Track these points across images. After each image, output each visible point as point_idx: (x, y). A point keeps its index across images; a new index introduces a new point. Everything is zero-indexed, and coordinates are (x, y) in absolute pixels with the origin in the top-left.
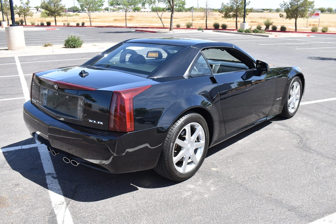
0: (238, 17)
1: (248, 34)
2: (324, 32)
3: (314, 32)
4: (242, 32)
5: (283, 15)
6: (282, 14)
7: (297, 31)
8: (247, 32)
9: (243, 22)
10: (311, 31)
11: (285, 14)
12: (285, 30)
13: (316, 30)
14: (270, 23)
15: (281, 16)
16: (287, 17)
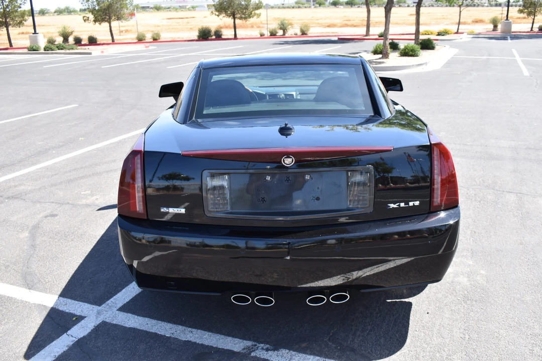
0: (10, 25)
1: (52, 53)
2: (155, 40)
3: (141, 40)
4: (37, 51)
5: (88, 18)
6: (87, 16)
7: (116, 41)
8: (48, 50)
9: (33, 34)
10: (136, 41)
11: (91, 17)
12: (96, 42)
13: (143, 38)
14: (69, 33)
15: (86, 20)
16: (95, 21)
